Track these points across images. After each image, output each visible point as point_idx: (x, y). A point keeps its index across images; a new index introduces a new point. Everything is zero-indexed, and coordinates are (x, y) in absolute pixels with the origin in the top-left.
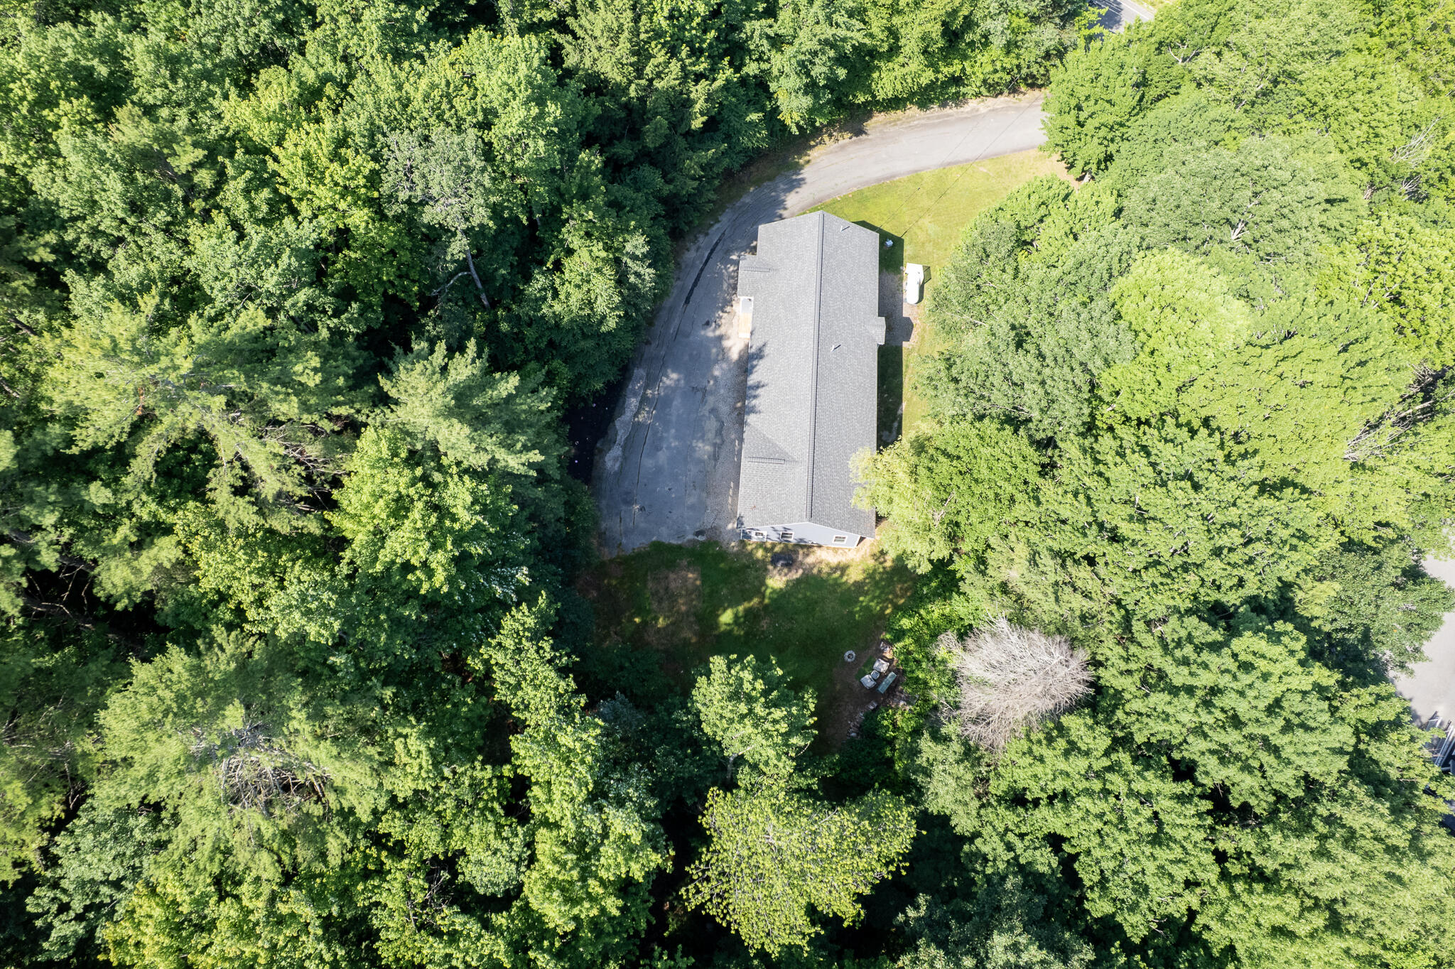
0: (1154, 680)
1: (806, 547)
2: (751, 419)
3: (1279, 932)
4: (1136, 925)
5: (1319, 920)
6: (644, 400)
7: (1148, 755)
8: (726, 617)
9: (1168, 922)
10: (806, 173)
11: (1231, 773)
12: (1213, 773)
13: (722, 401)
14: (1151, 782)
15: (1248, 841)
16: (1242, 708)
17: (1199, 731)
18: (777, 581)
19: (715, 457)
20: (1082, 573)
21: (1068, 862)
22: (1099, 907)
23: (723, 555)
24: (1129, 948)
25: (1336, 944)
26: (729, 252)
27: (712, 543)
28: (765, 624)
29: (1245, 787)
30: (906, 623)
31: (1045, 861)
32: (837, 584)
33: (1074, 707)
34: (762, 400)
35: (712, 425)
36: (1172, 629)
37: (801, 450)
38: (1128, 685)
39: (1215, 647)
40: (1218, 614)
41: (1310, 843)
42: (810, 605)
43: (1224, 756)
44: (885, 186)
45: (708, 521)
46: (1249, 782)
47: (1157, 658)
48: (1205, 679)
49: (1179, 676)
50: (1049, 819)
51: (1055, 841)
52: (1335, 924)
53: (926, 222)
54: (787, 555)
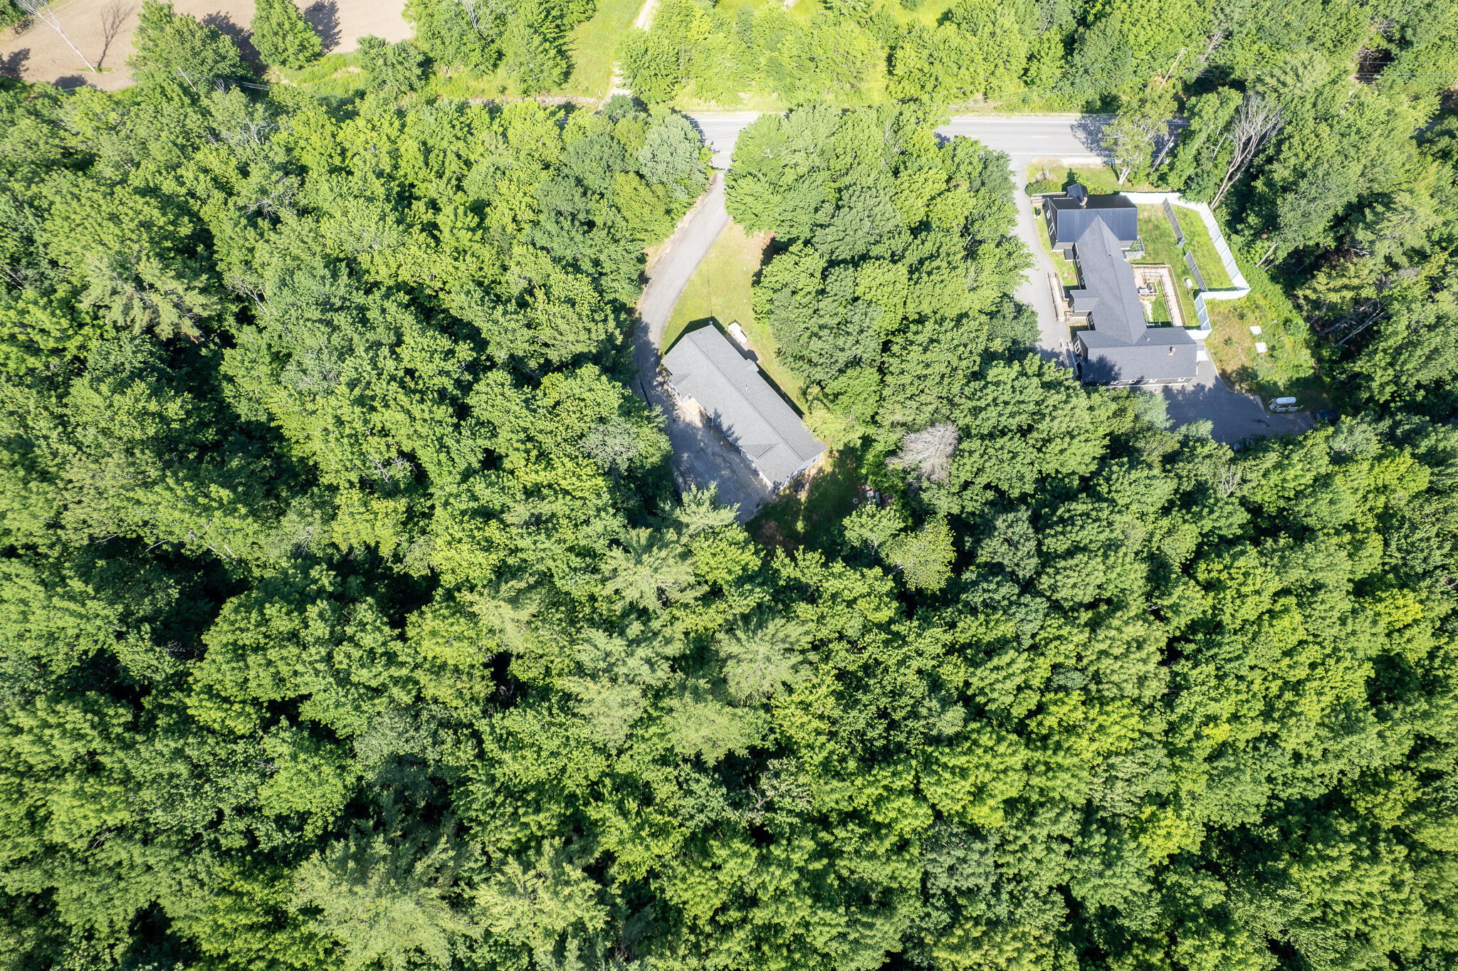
0: (976, 411)
1: (801, 474)
2: (740, 443)
3: (1062, 451)
4: (1029, 488)
5: (1067, 439)
6: (682, 475)
7: (991, 436)
8: (800, 526)
9: (1037, 481)
10: (645, 319)
11: (1018, 418)
12: (1013, 423)
13: (713, 447)
14: (1000, 442)
15: (1035, 434)
16: (1006, 398)
17: (1000, 415)
18: (803, 496)
19: (733, 471)
20: (923, 398)
21: (996, 489)
22: (1015, 493)
23: (775, 506)
24: (1032, 496)
25: (1076, 441)
26: (650, 383)
27: (766, 505)
28: (815, 517)
29: (1023, 419)
30: (864, 471)
31: (990, 495)
32: (824, 478)
33: (960, 440)
34: (737, 432)
35: (719, 460)
36: (967, 391)
37: (774, 438)
38: (969, 419)
39: (985, 387)
40: (976, 376)
41: (1048, 419)
42: (823, 496)
43: (1012, 415)
44: (681, 298)
45: (756, 498)
46: (1024, 416)
47: (971, 404)
48: (990, 398)
49: (982, 403)
50: (982, 480)
51: (987, 487)
52: (1072, 437)
53: (714, 300)
54: (797, 484)
